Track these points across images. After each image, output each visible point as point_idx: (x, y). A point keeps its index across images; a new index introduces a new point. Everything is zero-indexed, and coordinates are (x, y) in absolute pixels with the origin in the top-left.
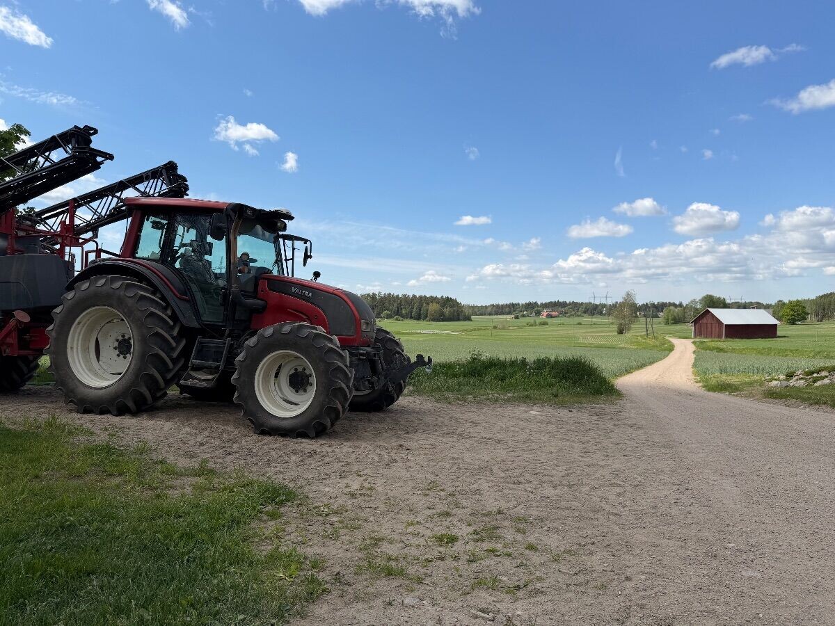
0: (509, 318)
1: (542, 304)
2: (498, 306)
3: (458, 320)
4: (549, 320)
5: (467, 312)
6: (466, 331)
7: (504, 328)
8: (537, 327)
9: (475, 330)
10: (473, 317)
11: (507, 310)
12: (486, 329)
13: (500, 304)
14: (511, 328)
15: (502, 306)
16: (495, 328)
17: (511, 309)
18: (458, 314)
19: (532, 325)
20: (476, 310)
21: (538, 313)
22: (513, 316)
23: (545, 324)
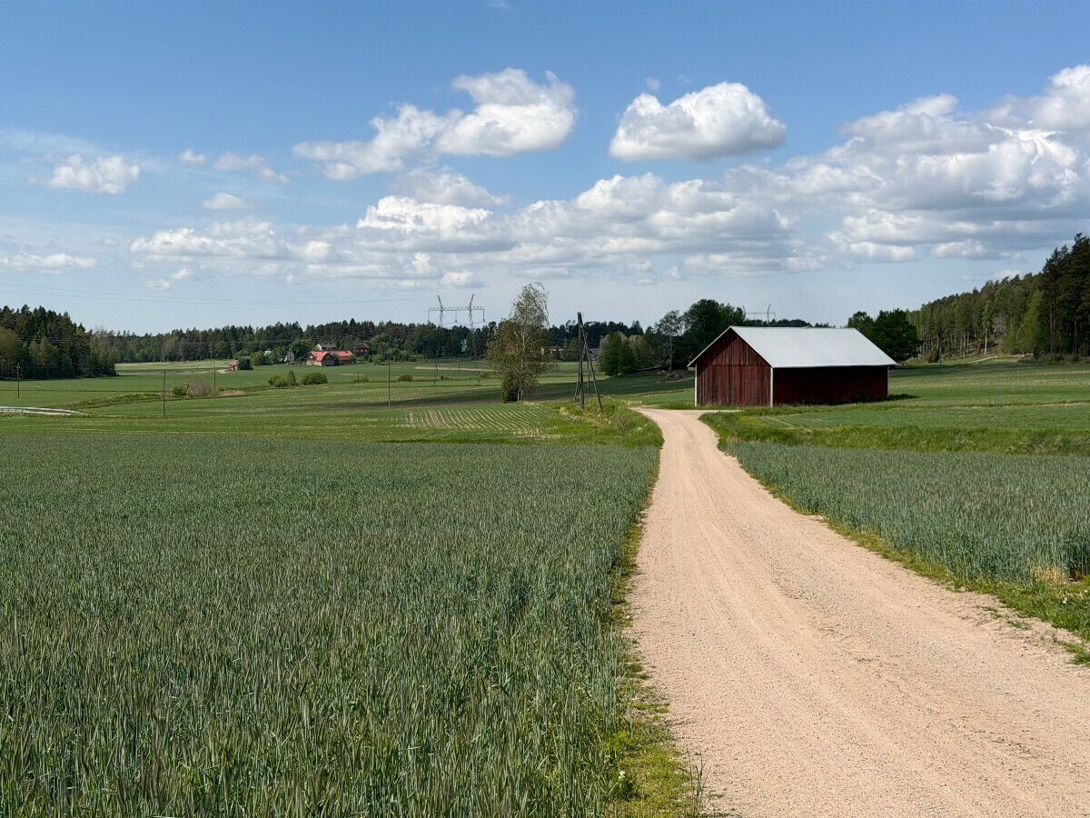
0: (222, 366)
1: (311, 329)
2: (193, 335)
3: (74, 373)
4: (331, 372)
5: (101, 352)
6: (92, 404)
7: (204, 395)
8: (296, 389)
9: (118, 401)
10: (118, 366)
11: (219, 345)
12: (152, 397)
13: (201, 329)
14: (226, 393)
15: (205, 333)
16: (180, 393)
17: (230, 342)
18: (75, 359)
19: (283, 385)
20: (132, 346)
21: (302, 354)
22: (235, 362)
23: (318, 380)
